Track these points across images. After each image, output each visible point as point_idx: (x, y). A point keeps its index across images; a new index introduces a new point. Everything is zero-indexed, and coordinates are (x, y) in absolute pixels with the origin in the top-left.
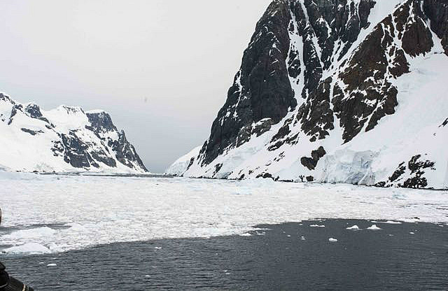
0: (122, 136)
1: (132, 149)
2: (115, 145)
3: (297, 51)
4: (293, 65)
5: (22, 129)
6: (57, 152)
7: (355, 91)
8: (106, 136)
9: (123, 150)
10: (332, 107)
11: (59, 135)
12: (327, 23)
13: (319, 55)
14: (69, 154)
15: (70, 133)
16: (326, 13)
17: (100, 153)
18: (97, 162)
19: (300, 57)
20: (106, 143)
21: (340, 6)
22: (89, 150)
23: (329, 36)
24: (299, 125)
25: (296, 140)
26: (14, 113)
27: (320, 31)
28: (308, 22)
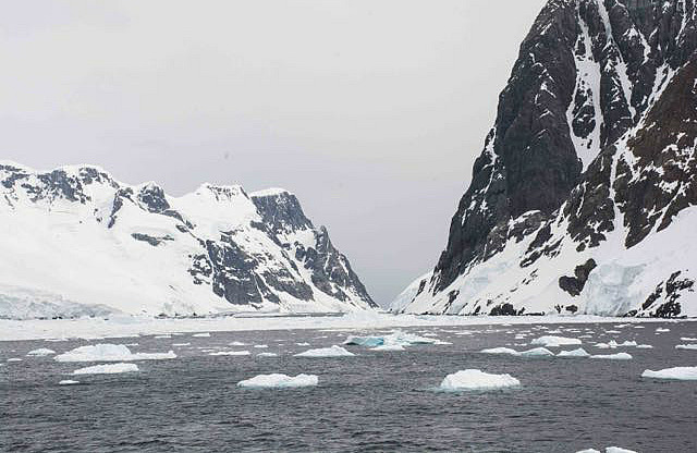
0: (323, 237)
1: (343, 264)
2: (310, 257)
3: (589, 91)
4: (580, 116)
5: (135, 236)
6: (199, 276)
7: (648, 169)
8: (291, 238)
9: (326, 264)
10: (613, 194)
11: (202, 243)
12: (642, 37)
13: (628, 95)
14: (222, 279)
15: (223, 239)
16: (641, 19)
17: (281, 274)
18: (277, 293)
19: (595, 101)
20: (292, 254)
21: (667, 4)
22: (260, 270)
23: (646, 59)
24: (566, 223)
25: (557, 250)
26: (118, 205)
27: (630, 53)
28: (610, 36)
